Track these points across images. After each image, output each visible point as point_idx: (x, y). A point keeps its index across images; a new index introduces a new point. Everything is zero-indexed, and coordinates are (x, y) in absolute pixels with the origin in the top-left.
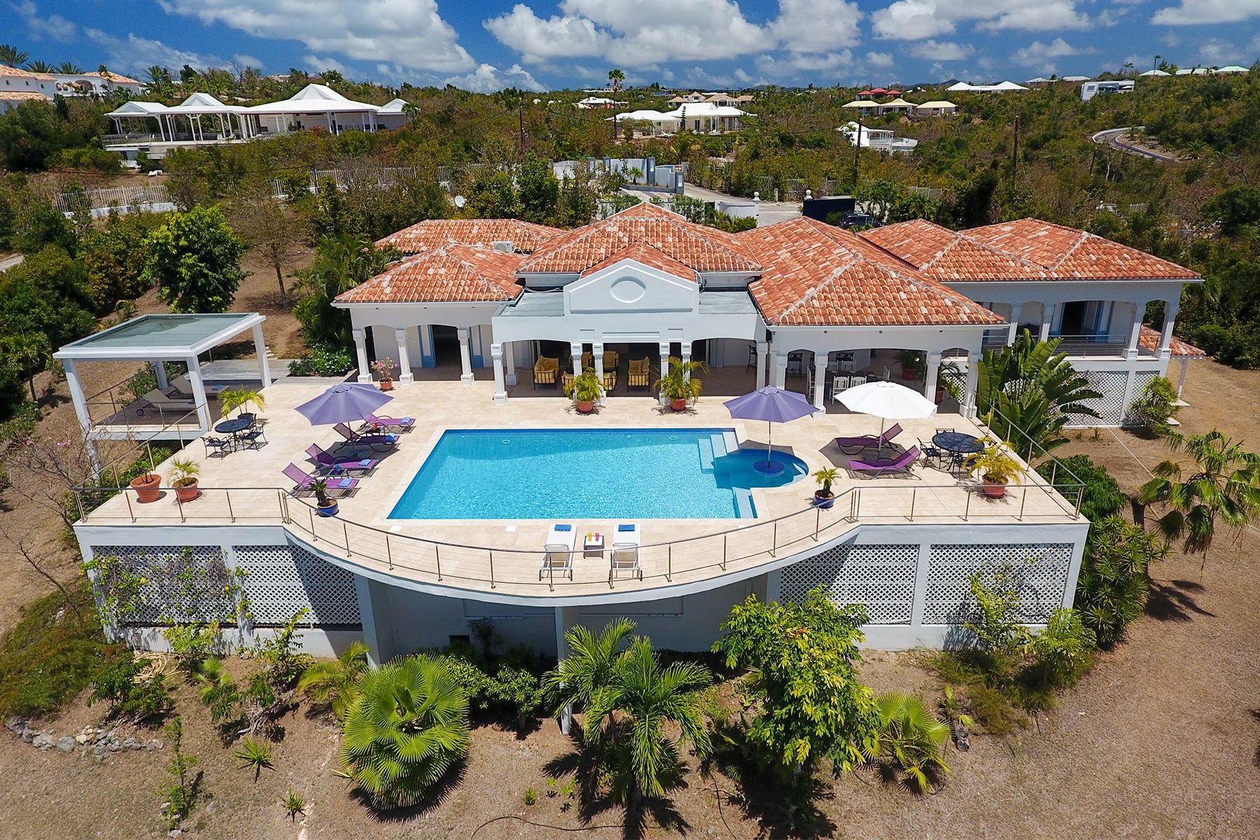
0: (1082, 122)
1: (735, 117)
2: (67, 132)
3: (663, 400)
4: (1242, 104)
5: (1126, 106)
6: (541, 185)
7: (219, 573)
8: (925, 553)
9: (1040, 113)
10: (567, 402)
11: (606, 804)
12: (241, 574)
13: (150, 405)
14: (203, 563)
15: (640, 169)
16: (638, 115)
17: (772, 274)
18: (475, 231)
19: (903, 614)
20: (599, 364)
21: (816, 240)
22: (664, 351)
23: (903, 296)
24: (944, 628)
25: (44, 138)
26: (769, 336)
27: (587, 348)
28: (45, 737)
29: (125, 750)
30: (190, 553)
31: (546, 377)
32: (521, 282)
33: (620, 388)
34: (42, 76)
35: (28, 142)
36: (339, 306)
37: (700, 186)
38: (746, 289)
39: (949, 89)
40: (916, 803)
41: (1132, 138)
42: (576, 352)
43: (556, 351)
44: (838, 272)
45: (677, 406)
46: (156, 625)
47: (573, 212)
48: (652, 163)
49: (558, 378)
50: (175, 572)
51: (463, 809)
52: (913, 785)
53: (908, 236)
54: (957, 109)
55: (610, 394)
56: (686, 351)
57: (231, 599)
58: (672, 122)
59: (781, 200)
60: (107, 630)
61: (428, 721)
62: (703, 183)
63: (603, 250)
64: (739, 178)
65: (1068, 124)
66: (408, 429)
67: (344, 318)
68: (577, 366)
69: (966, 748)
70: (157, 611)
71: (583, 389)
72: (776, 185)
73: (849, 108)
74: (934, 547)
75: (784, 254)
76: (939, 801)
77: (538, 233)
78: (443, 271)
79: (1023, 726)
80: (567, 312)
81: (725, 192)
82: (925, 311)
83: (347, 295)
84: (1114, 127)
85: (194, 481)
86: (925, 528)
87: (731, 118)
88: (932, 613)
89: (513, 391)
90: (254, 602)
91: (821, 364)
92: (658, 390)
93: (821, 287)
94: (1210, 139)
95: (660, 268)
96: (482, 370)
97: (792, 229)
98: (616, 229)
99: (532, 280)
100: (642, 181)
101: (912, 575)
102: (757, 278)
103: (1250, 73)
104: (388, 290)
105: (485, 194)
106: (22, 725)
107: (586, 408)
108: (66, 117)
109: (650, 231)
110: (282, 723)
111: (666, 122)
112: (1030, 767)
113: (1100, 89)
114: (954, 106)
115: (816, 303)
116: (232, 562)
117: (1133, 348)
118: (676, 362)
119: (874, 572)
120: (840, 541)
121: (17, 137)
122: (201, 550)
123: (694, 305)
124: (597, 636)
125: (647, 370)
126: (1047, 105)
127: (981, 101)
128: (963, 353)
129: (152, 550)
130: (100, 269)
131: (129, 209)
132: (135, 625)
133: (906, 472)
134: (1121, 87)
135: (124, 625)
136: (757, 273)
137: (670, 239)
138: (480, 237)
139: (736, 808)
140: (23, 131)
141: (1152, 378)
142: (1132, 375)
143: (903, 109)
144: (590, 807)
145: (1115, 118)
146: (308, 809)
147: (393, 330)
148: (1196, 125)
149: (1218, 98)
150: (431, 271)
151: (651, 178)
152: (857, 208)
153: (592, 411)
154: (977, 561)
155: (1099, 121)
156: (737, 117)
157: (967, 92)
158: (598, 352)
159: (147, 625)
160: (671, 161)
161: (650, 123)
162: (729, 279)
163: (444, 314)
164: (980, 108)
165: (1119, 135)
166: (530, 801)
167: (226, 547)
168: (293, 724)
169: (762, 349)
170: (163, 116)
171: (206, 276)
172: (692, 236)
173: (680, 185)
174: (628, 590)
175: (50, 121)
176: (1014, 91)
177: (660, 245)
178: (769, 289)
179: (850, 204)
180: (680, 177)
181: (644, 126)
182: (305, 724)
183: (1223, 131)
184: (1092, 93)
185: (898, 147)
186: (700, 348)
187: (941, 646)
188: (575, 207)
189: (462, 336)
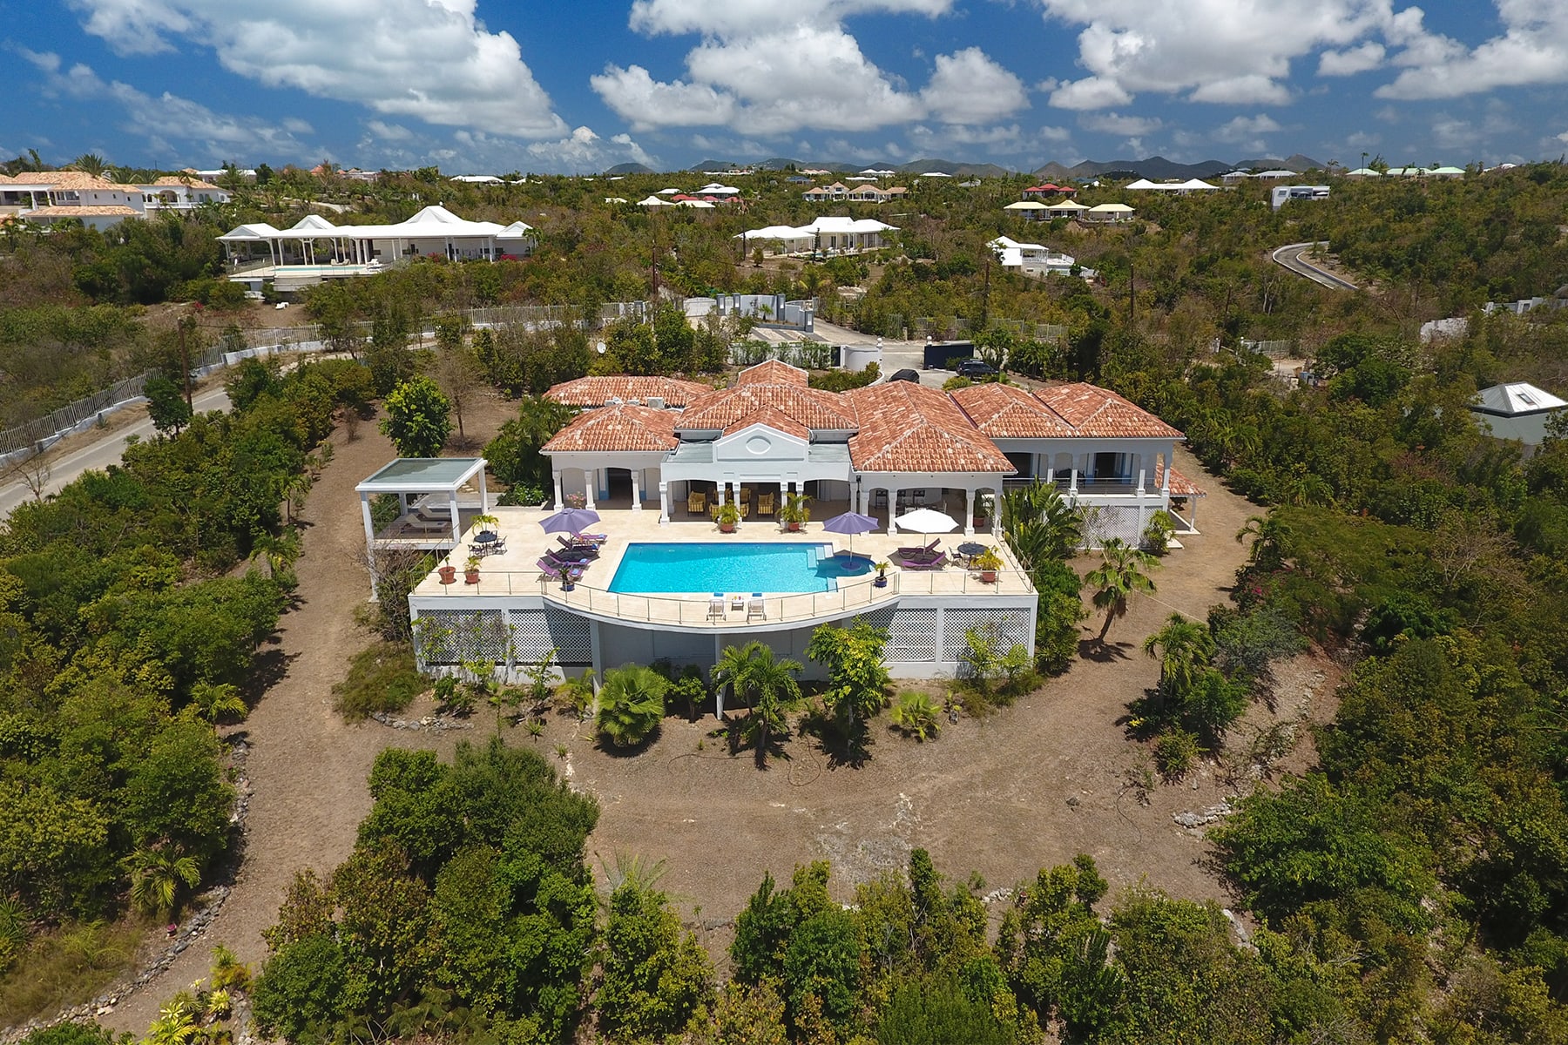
0: (1264, 234)
1: (874, 233)
2: (182, 260)
3: (783, 524)
4: (1433, 220)
5: (1316, 219)
6: (678, 334)
7: (499, 627)
8: (941, 614)
9: (1221, 222)
10: (713, 525)
11: (745, 748)
12: (512, 629)
13: (408, 525)
14: (487, 621)
15: (769, 306)
16: (768, 233)
17: (866, 431)
18: (630, 387)
19: (929, 655)
20: (737, 498)
21: (903, 404)
22: (784, 489)
23: (950, 451)
24: (956, 664)
25: (166, 267)
26: (859, 480)
27: (729, 486)
28: (400, 721)
29: (451, 729)
30: (480, 614)
31: (699, 507)
32: (677, 435)
33: (753, 516)
34: (129, 188)
35: (155, 273)
36: (544, 453)
37: (830, 322)
38: (846, 442)
39: (1129, 187)
40: (920, 747)
41: (1313, 256)
42: (721, 488)
43: (704, 489)
44: (908, 433)
45: (793, 528)
46: (453, 663)
47: (706, 359)
48: (782, 300)
49: (706, 507)
50: (470, 627)
51: (660, 753)
52: (919, 740)
53: (982, 397)
54: (1134, 213)
55: (744, 520)
56: (800, 489)
57: (504, 645)
58: (806, 240)
59: (910, 338)
60: (419, 666)
61: (644, 699)
62: (834, 319)
63: (739, 412)
64: (869, 316)
65: (1249, 237)
66: (602, 542)
67: (547, 462)
68: (721, 499)
69: (956, 723)
70: (453, 654)
71: (726, 515)
72: (906, 324)
73: (1012, 210)
74: (946, 610)
75: (878, 415)
76: (935, 746)
77: (683, 390)
78: (619, 427)
79: (992, 713)
80: (715, 460)
81: (855, 329)
82: (963, 462)
83: (550, 445)
84: (1300, 241)
85: (477, 571)
86: (939, 598)
87: (870, 234)
88: (948, 654)
89: (673, 517)
90: (519, 648)
91: (893, 498)
92: (780, 516)
93: (893, 445)
94: (1387, 263)
95: (781, 428)
96: (650, 503)
97: (890, 391)
98: (749, 394)
99: (685, 433)
100: (773, 318)
101: (932, 628)
102: (855, 435)
103: (1465, 176)
104: (580, 442)
105: (627, 343)
106: (384, 716)
107: (727, 528)
108: (180, 243)
109: (775, 396)
110: (543, 716)
111: (799, 240)
112: (991, 732)
113: (1293, 194)
114: (1130, 209)
115: (889, 456)
116: (507, 620)
117: (1141, 488)
118: (792, 495)
119: (910, 627)
120: (887, 604)
121: (142, 267)
122: (488, 612)
123: (805, 455)
124: (739, 648)
125: (772, 502)
126: (1230, 213)
127: (1161, 205)
128: (992, 492)
129: (456, 612)
130: (303, 415)
131: (279, 348)
132: (437, 664)
133: (939, 567)
134: (1315, 193)
135: (430, 664)
136: (855, 431)
137: (791, 403)
138: (634, 392)
139: (820, 751)
140: (147, 261)
141: (1154, 510)
142: (1142, 508)
143: (1072, 213)
144: (735, 750)
145: (1301, 232)
146: (568, 755)
147: (582, 472)
148: (1375, 246)
149: (1411, 212)
150: (610, 427)
151: (781, 315)
152: (976, 353)
153: (733, 531)
154: (973, 619)
155: (1283, 234)
156: (878, 233)
157: (1149, 192)
158: (736, 489)
159: (445, 664)
160: (800, 295)
161: (781, 242)
162: (834, 434)
163: (619, 460)
164: (1160, 213)
165: (1301, 250)
166: (701, 748)
167: (505, 611)
168: (551, 717)
169: (854, 488)
170: (275, 241)
171: (429, 429)
172: (807, 401)
173: (809, 323)
174: (757, 625)
175: (162, 246)
176: (1202, 190)
177: (782, 407)
178: (861, 444)
179: (968, 350)
180: (810, 316)
181: (776, 245)
182: (558, 718)
183: (1402, 255)
184: (1283, 199)
185: (1053, 266)
186: (811, 486)
187: (954, 677)
188: (709, 354)
189: (634, 476)
